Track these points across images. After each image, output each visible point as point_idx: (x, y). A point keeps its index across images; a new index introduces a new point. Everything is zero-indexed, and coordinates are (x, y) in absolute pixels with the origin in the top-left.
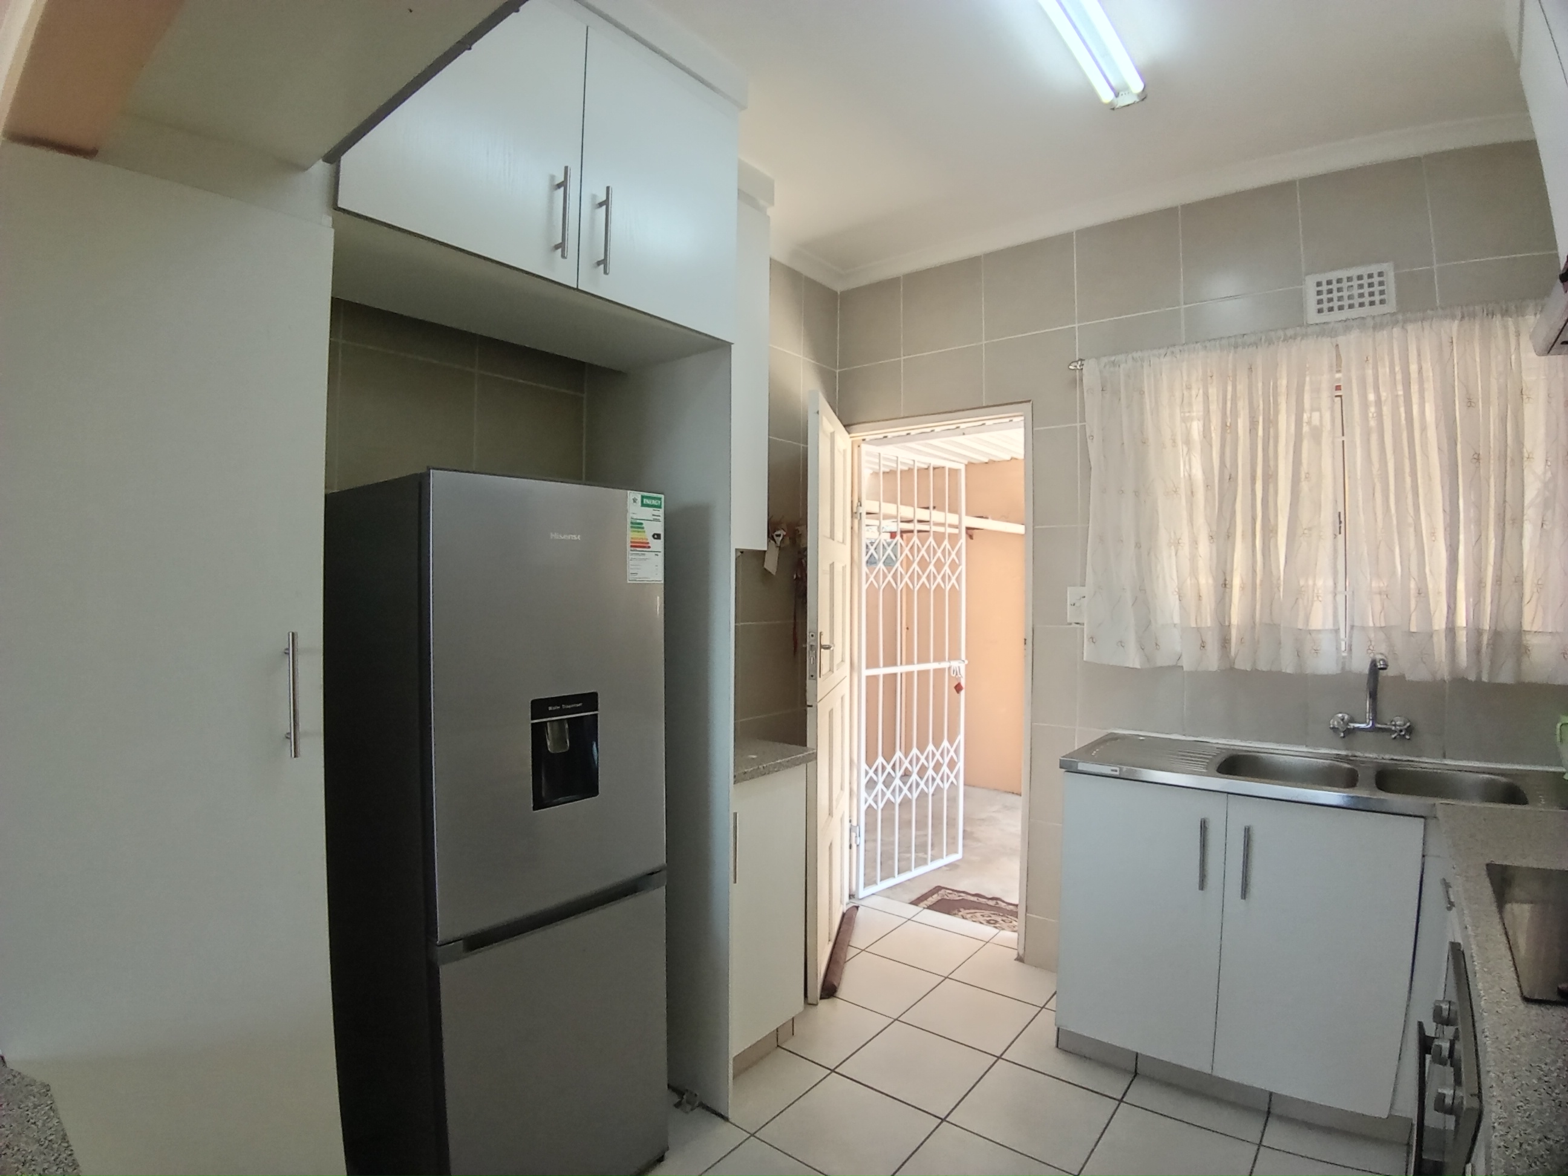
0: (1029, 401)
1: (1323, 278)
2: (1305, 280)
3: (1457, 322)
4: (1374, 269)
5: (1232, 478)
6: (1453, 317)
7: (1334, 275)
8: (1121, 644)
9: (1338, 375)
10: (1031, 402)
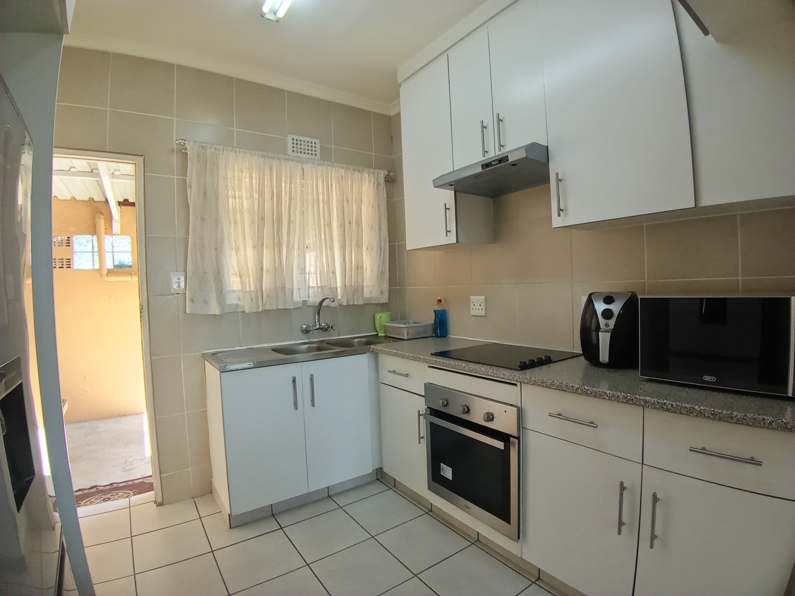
0: (142, 156)
1: (295, 137)
2: (287, 136)
3: (343, 170)
4: (314, 140)
5: (263, 219)
6: (343, 168)
7: (299, 138)
8: (206, 302)
9: (304, 181)
10: (143, 157)
